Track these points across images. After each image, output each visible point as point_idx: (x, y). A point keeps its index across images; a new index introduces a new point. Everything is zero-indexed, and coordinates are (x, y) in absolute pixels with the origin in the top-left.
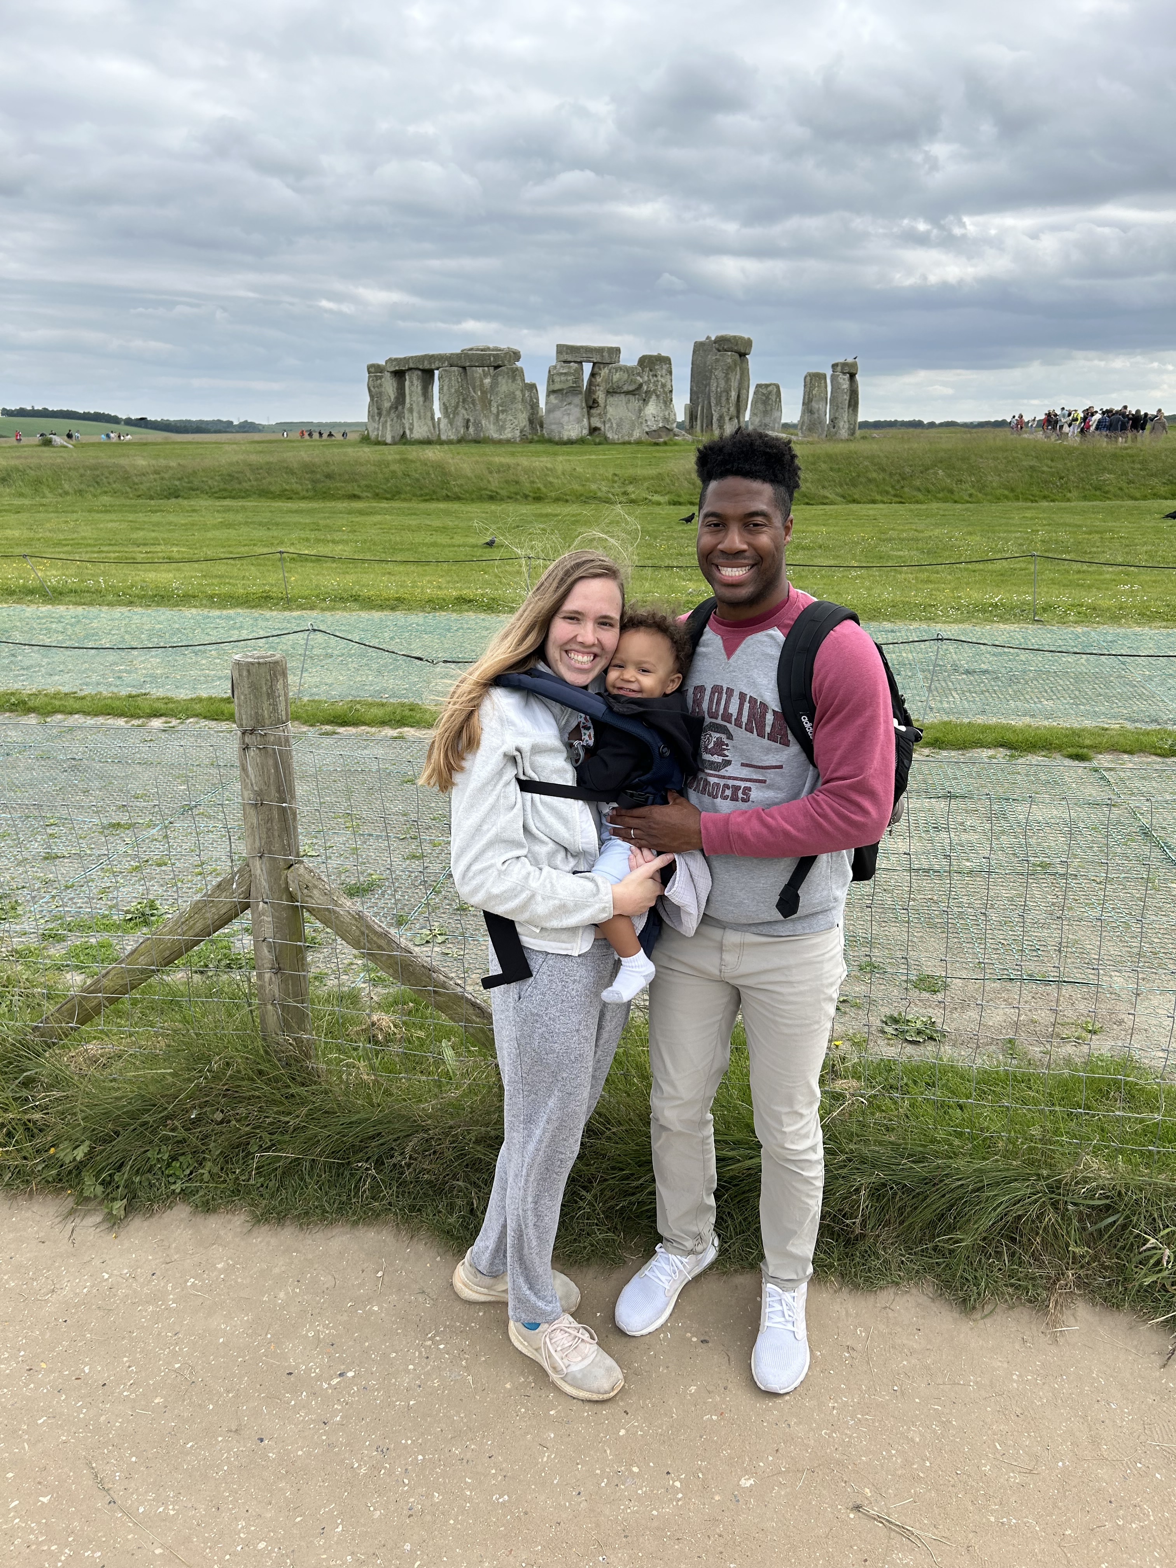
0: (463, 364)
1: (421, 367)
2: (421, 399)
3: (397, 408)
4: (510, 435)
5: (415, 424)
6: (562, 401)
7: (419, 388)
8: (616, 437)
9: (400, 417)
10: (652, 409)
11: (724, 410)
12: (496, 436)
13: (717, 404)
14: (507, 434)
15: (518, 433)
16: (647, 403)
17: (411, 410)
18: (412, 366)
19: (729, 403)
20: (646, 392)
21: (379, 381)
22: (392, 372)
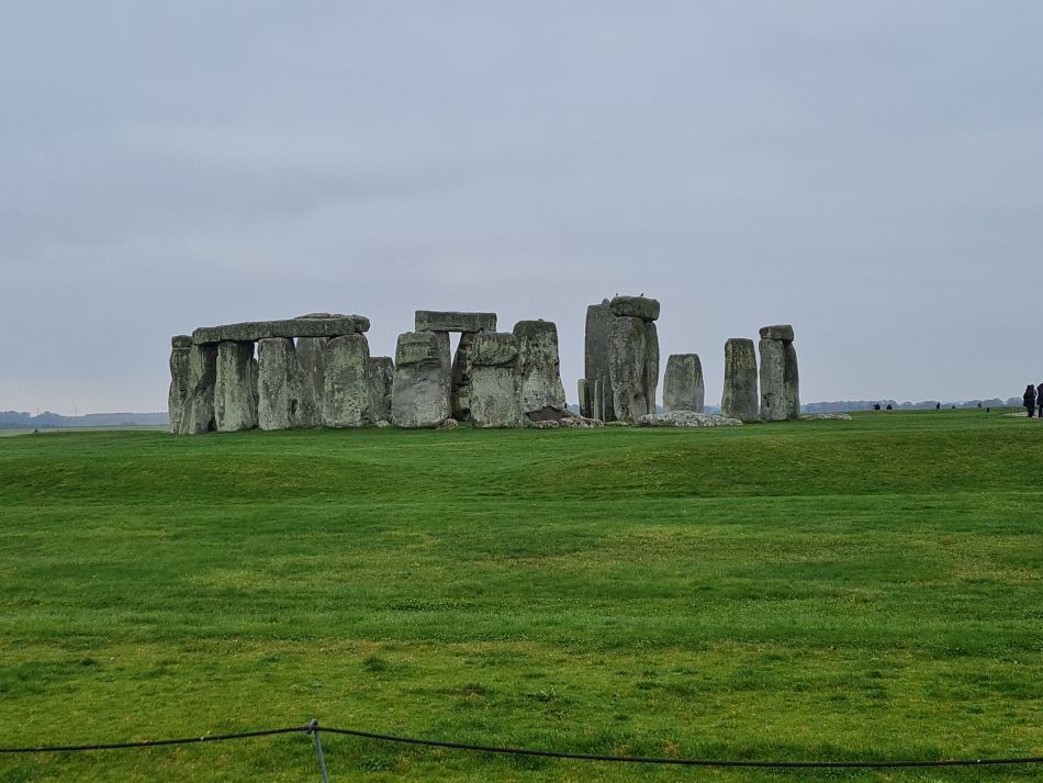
0: (289, 334)
1: (237, 338)
2: (236, 377)
3: (205, 389)
4: (348, 419)
5: (227, 408)
6: (415, 376)
7: (234, 363)
8: (485, 419)
9: (210, 399)
10: (532, 385)
11: (627, 385)
12: (329, 421)
13: (617, 381)
14: (344, 419)
15: (358, 417)
16: (527, 379)
17: (222, 391)
18: (225, 337)
19: (632, 378)
20: (525, 365)
21: (185, 357)
22: (200, 346)
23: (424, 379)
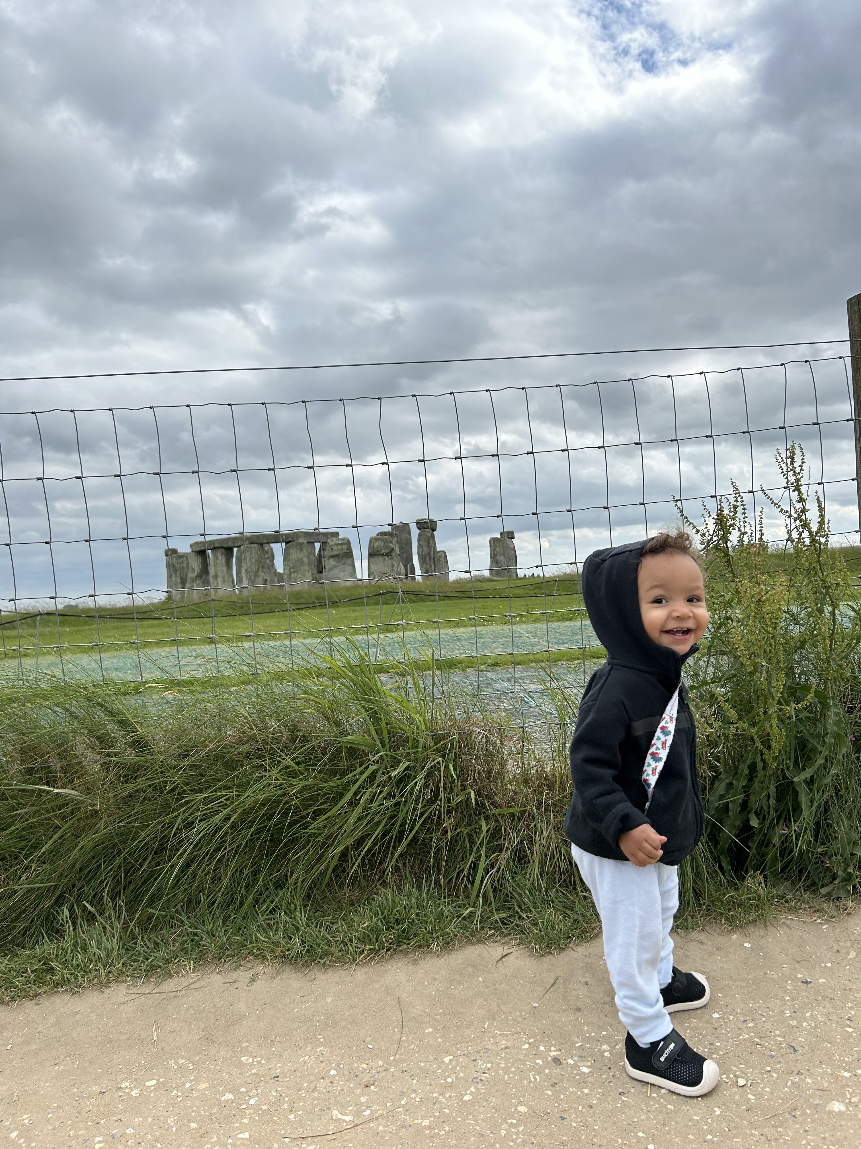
0: (261, 542)
1: (225, 546)
2: (225, 569)
3: (201, 577)
5: (220, 586)
6: (339, 562)
7: (224, 560)
17: (216, 577)
18: (217, 545)
22: (194, 552)
23: (344, 564)
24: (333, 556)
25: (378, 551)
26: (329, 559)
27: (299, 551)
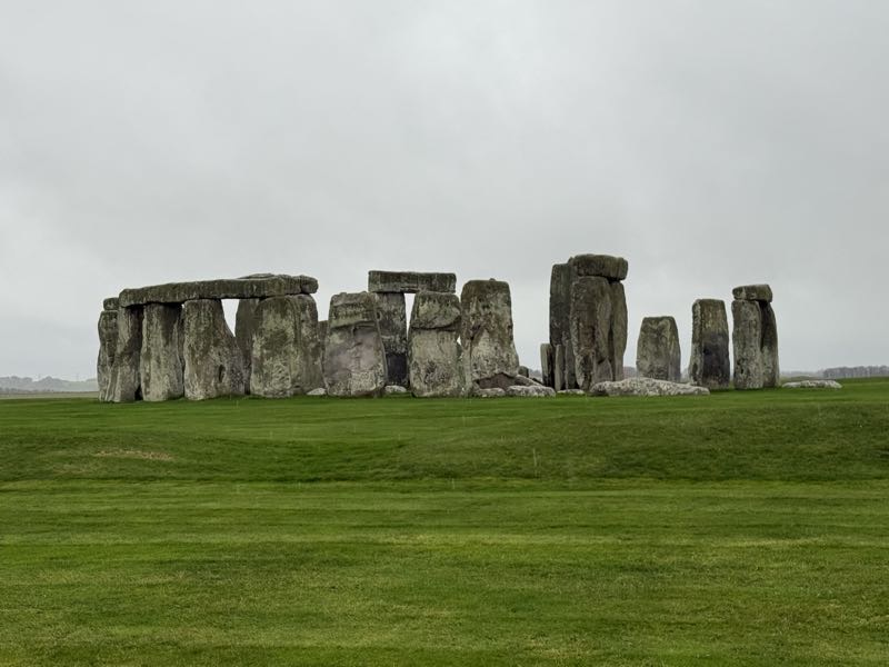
1: (162, 300)
2: (161, 341)
3: (131, 353)
4: (278, 387)
5: (153, 375)
6: (349, 340)
7: (160, 327)
8: (425, 387)
9: (136, 365)
11: (589, 350)
12: (259, 389)
13: (579, 346)
14: (274, 386)
15: (288, 385)
16: (477, 342)
17: (148, 356)
18: (150, 299)
19: (595, 342)
20: (475, 328)
21: (114, 320)
22: (127, 308)
23: (359, 344)
24: (338, 329)
25: (427, 322)
26: (331, 334)
27: (279, 315)
